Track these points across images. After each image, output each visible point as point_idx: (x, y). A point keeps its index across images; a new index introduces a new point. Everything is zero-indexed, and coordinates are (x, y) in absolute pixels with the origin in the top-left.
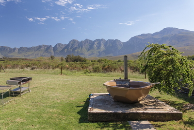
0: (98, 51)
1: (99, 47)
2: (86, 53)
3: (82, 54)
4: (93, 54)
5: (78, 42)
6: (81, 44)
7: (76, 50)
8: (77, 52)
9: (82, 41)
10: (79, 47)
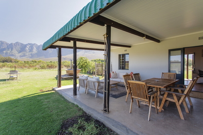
0: (30, 53)
1: (31, 50)
2: (17, 55)
3: (12, 55)
4: (24, 55)
5: (7, 44)
6: (10, 46)
7: (5, 52)
8: (6, 53)
9: (12, 44)
10: (9, 49)
